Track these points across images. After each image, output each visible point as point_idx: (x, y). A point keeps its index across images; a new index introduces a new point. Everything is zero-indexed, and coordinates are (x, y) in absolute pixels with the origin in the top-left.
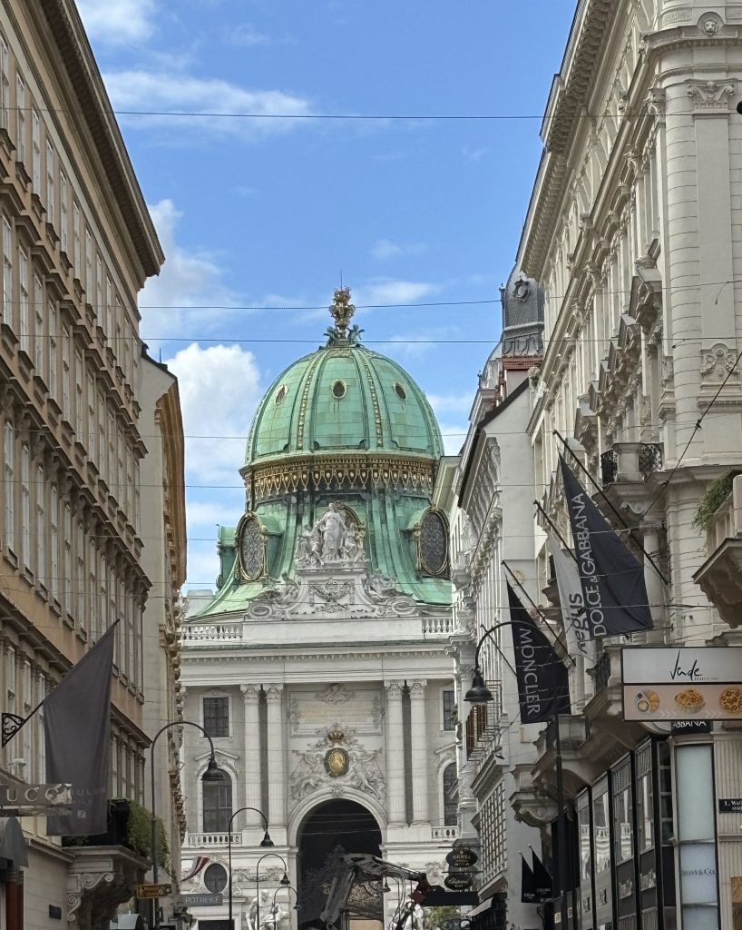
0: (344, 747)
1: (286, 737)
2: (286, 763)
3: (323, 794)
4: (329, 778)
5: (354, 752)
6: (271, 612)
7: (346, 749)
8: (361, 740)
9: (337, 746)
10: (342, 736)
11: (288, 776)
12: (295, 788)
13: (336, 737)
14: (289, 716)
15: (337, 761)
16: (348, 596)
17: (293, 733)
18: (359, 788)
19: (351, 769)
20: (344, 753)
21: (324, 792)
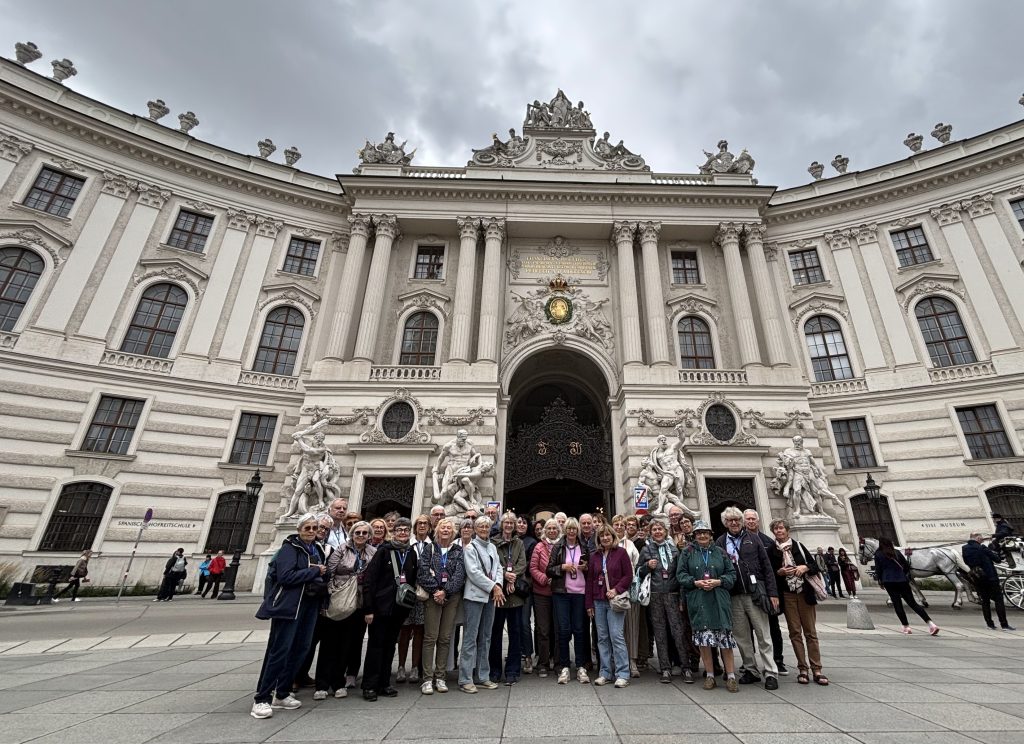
0: (567, 295)
1: (505, 285)
2: (503, 309)
3: (544, 339)
4: (549, 326)
5: (578, 300)
6: (496, 160)
7: (570, 298)
8: (586, 291)
9: (559, 295)
10: (565, 284)
11: (504, 321)
12: (511, 333)
13: (559, 286)
14: (509, 264)
15: (559, 308)
16: (576, 154)
17: (512, 280)
18: (584, 336)
19: (574, 317)
20: (568, 302)
21: (545, 338)
